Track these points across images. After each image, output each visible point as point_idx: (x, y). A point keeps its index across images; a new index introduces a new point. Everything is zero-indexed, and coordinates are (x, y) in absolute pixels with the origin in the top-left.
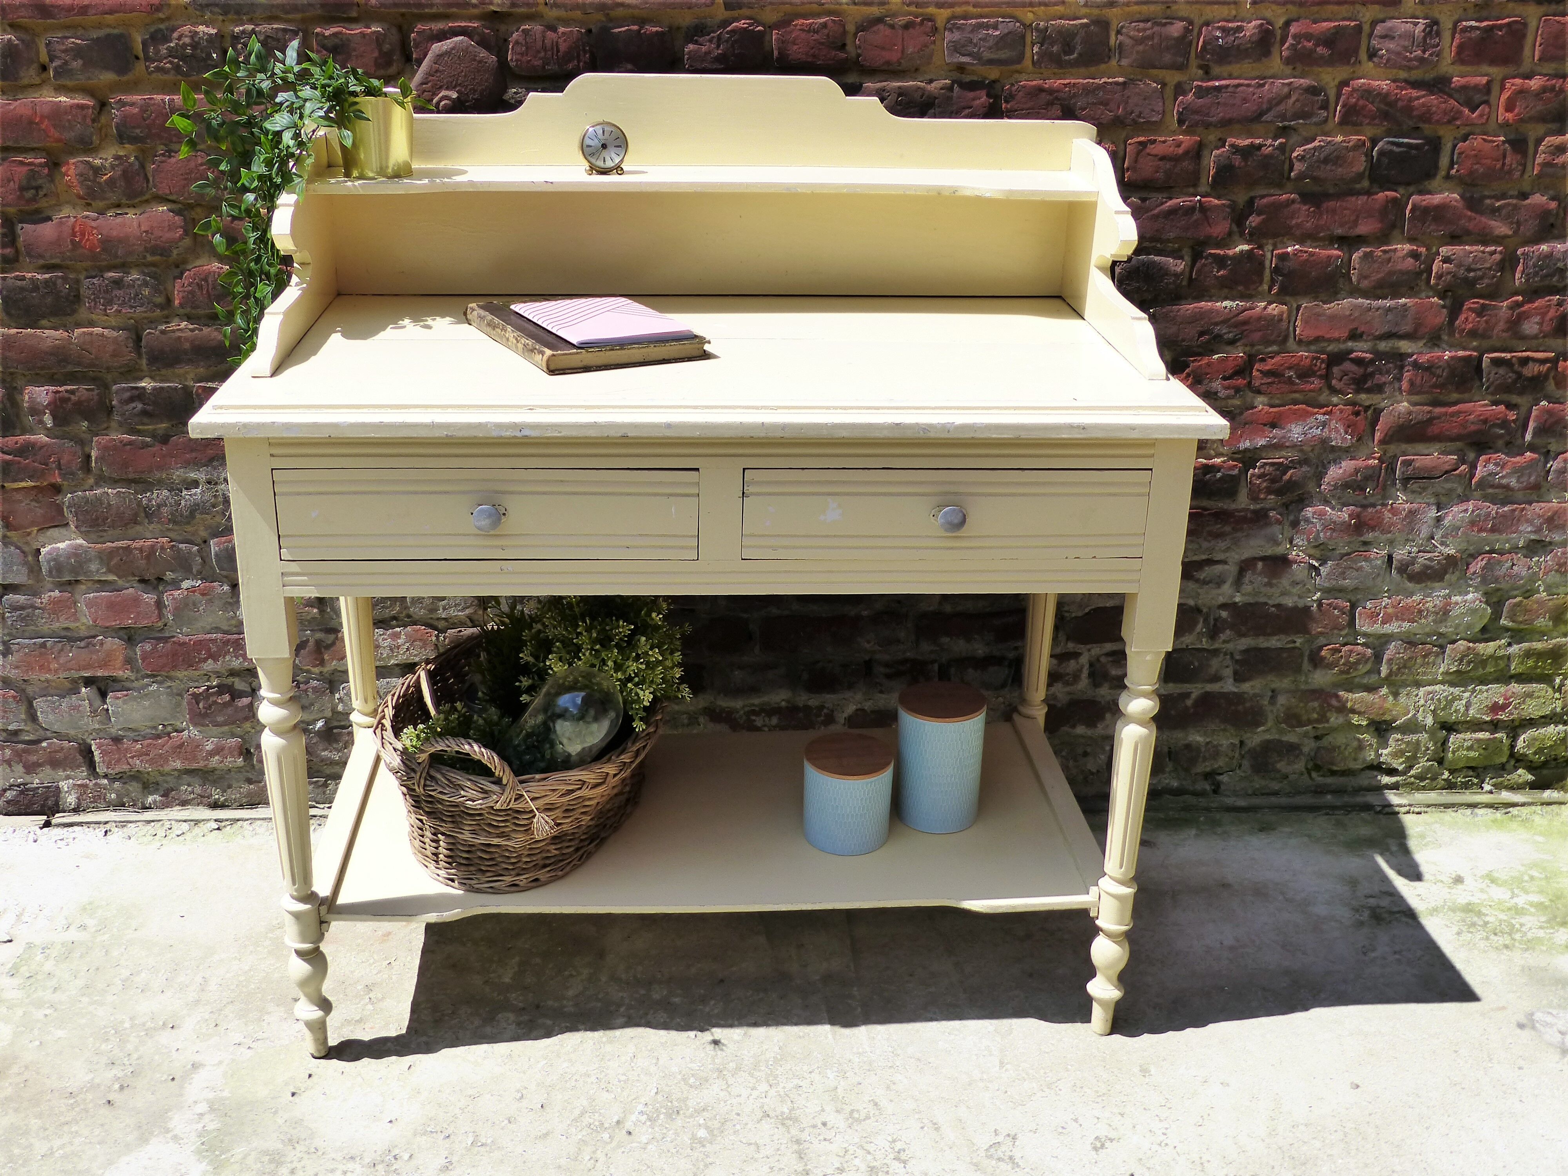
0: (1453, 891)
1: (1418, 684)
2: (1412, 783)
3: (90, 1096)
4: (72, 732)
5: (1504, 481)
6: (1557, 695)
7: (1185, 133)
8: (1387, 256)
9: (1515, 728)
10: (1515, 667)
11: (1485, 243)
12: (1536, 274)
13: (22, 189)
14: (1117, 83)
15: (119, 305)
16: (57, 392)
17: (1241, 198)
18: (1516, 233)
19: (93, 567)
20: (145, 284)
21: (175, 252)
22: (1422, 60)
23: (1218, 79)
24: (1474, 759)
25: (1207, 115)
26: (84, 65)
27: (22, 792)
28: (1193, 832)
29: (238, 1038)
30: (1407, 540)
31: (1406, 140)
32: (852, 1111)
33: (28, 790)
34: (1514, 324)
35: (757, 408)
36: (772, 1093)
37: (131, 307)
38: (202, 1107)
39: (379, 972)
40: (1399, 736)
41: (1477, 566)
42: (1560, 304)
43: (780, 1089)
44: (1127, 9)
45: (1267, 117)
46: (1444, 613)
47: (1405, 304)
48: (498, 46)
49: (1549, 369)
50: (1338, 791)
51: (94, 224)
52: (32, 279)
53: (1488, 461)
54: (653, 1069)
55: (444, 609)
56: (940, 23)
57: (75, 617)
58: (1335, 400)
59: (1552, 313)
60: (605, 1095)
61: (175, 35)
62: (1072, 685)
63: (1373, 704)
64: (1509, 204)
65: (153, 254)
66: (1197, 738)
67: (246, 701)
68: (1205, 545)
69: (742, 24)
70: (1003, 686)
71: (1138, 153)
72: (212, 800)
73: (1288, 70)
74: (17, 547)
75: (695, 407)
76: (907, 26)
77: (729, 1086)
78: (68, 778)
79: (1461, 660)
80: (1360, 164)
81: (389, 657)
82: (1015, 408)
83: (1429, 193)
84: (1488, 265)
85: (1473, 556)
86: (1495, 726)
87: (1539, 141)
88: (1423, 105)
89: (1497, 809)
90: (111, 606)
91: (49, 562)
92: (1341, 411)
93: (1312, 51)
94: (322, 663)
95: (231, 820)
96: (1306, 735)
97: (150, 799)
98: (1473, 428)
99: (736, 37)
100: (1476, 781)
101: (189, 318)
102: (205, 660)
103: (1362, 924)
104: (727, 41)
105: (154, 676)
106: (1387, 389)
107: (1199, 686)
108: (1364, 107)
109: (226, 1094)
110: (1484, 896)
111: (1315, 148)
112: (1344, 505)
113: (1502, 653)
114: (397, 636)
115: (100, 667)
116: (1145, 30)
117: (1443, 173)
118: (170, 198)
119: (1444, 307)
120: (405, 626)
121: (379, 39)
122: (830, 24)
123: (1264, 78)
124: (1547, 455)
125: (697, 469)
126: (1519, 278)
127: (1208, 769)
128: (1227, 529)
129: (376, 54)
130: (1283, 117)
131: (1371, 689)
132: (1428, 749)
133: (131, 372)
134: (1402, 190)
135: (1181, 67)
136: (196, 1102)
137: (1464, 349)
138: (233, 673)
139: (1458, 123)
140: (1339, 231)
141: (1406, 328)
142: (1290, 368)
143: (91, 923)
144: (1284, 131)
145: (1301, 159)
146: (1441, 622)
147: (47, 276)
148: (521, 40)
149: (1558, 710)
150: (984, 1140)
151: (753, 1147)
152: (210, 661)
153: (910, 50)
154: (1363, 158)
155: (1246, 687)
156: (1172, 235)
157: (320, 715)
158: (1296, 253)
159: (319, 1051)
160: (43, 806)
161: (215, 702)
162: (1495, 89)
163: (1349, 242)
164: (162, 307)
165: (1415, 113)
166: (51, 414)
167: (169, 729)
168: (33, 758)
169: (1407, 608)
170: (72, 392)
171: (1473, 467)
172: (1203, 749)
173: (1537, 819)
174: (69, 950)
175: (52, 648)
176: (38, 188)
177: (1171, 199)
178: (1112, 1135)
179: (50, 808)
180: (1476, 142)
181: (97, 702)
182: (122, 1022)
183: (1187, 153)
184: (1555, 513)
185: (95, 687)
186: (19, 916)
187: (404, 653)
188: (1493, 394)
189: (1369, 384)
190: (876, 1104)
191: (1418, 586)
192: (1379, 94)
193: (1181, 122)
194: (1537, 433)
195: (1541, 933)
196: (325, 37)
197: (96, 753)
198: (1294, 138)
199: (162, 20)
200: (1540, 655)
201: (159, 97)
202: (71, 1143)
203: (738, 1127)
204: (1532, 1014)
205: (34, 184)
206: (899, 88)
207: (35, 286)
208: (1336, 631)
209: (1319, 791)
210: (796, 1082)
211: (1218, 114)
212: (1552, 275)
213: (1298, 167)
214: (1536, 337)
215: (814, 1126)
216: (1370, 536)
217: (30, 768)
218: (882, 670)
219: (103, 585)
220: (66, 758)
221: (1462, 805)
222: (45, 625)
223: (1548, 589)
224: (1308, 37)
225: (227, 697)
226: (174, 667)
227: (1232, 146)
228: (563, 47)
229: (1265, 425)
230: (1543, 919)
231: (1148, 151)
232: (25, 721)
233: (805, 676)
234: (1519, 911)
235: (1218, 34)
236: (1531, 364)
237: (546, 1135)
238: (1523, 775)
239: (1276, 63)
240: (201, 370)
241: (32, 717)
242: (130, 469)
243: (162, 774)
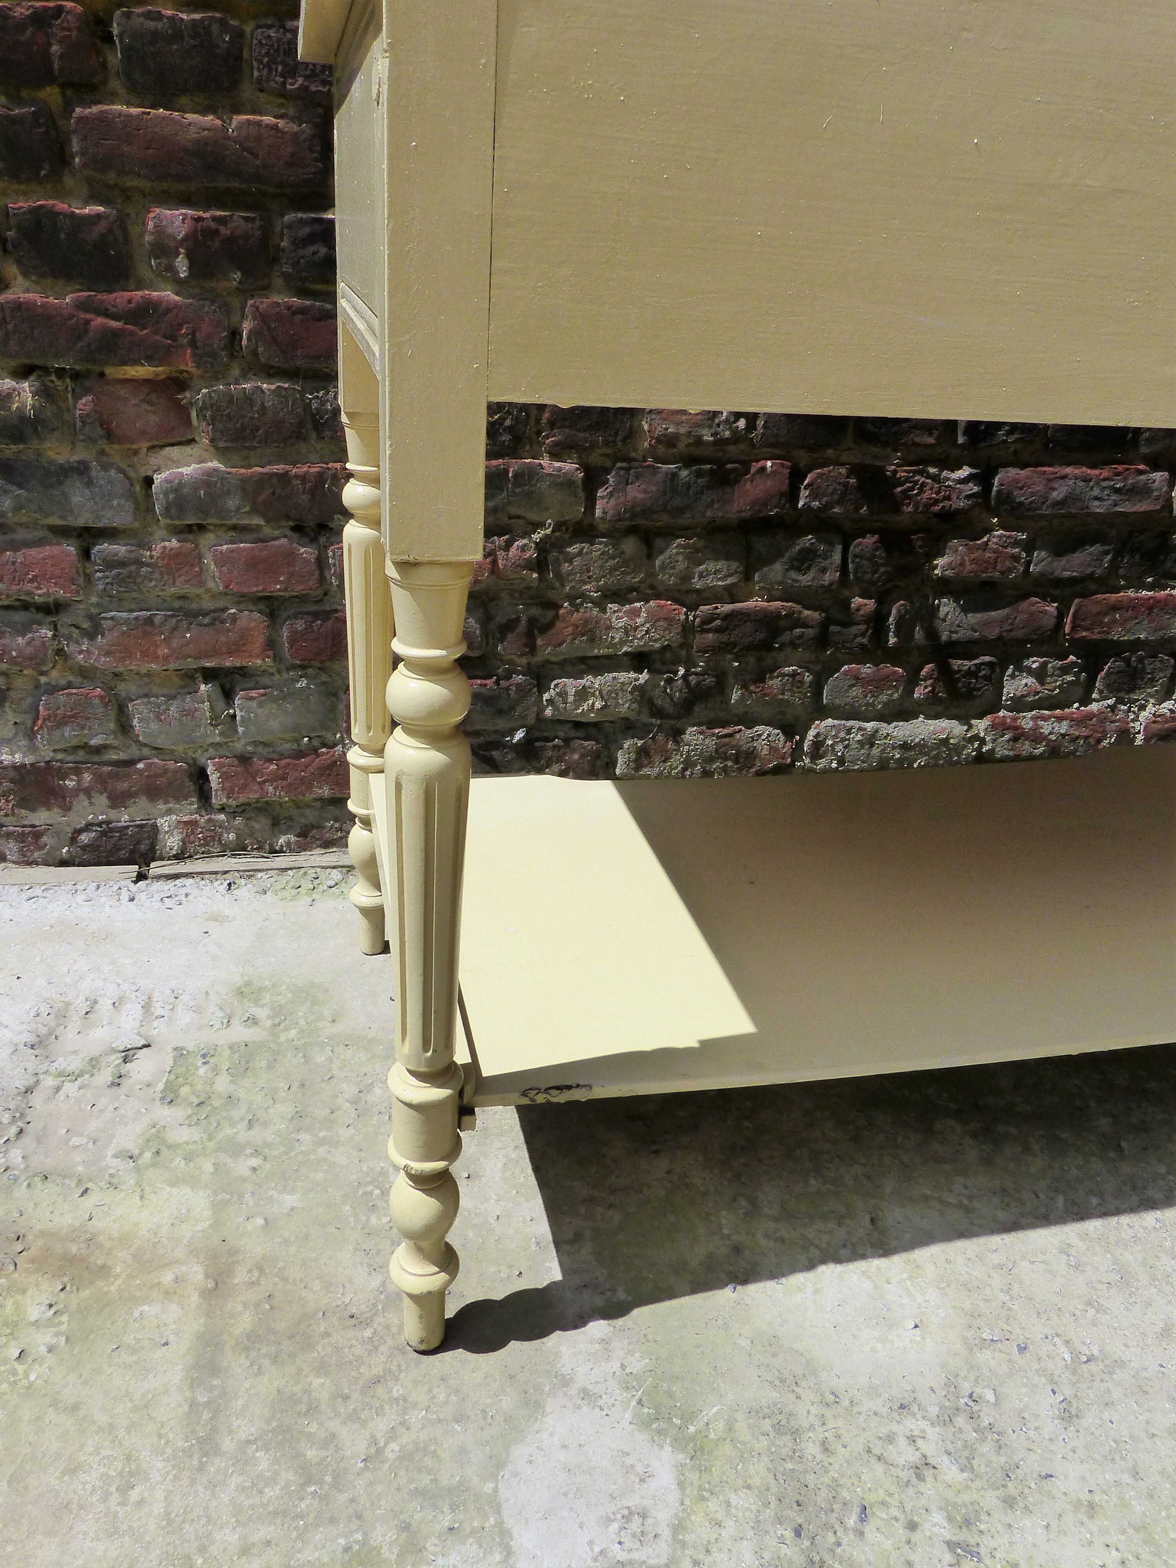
4: (180, 749)
15: (306, 77)
16: (199, 219)
19: (232, 503)
27: (104, 833)
33: (112, 830)
52: (171, 18)
55: (701, 576)
57: (199, 578)
74: (120, 470)
78: (169, 812)
81: (622, 643)
90: (253, 564)
91: (166, 494)
94: (533, 649)
97: (282, 840)
105: (303, 667)
114: (636, 613)
115: (230, 653)
120: (647, 601)
133: (311, 195)
143: (261, 1013)
147: (197, 16)
160: (132, 852)
166: (188, 256)
167: (316, 743)
168: (124, 785)
170: (223, 221)
174: (245, 1058)
175: (162, 625)
179: (142, 855)
181: (221, 704)
185: (218, 683)
186: (147, 1007)
187: (642, 637)
197: (213, 777)
207: (177, 30)
217: (118, 800)
219: (242, 532)
220: (170, 783)
222: (153, 591)
232: (115, 733)
241: (125, 727)
242: (299, 352)
243: (298, 806)
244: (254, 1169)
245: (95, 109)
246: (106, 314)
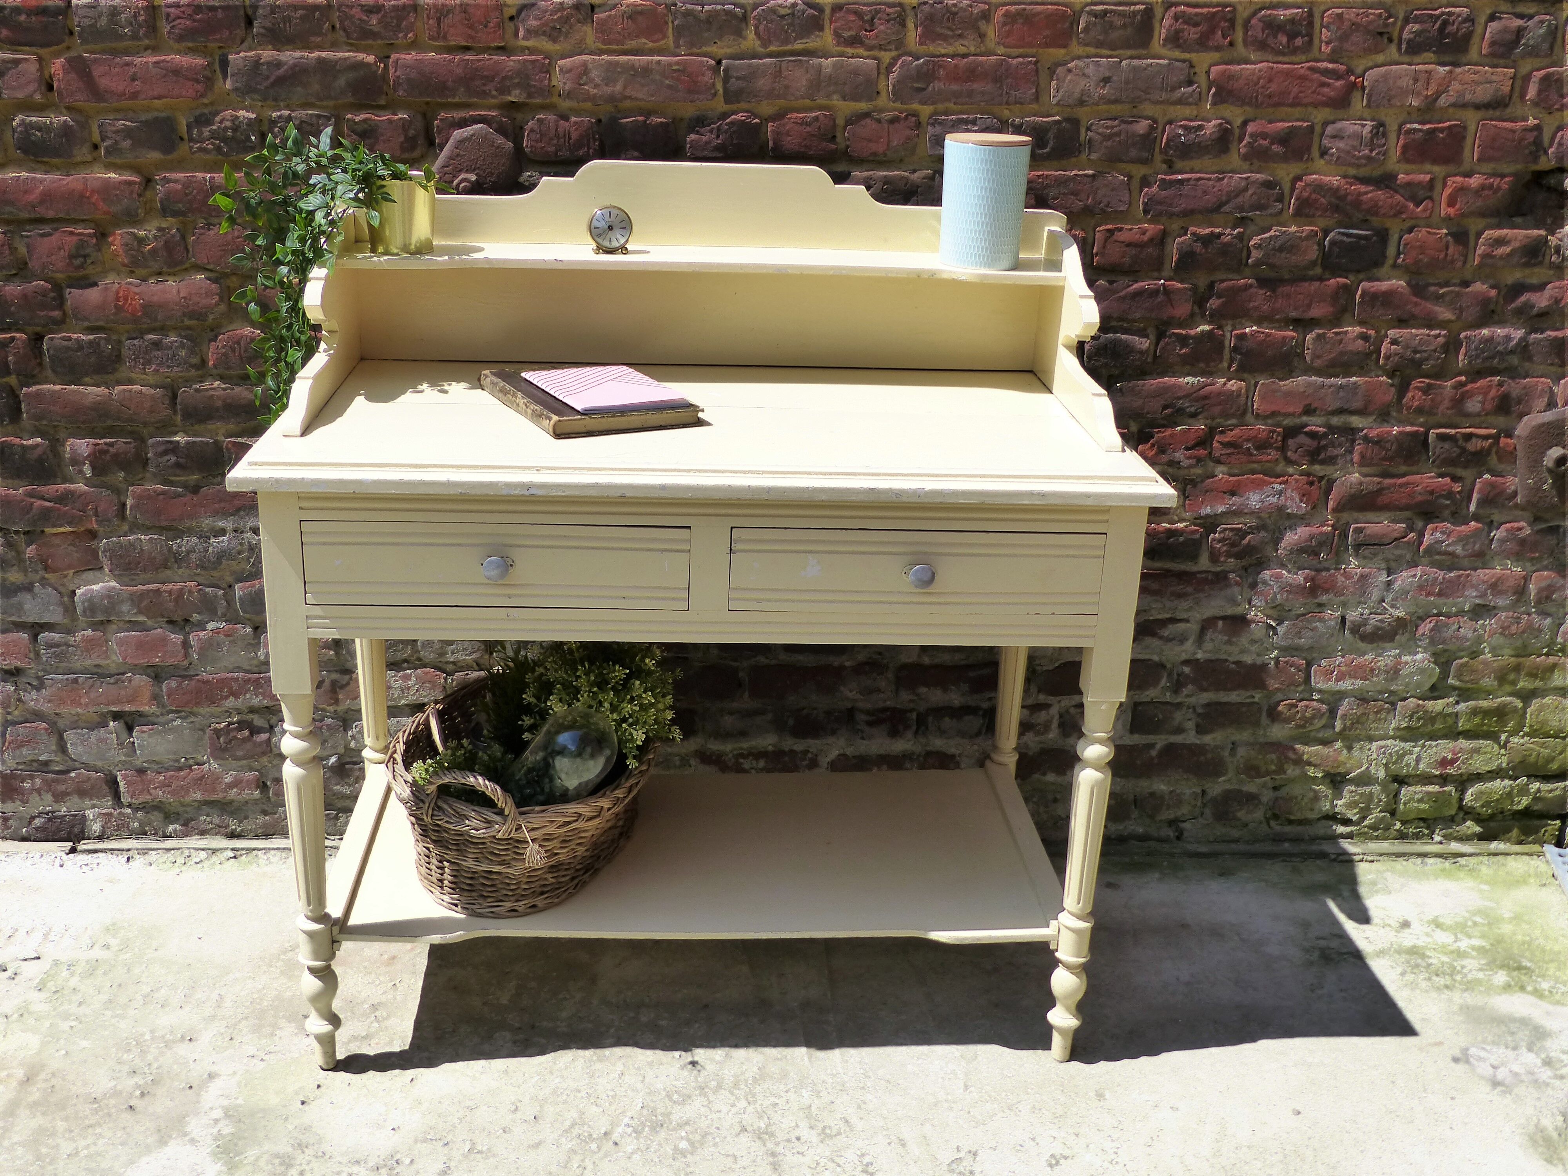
0: (1401, 935)
1: (1371, 739)
2: (1365, 833)
3: (113, 1102)
4: (99, 764)
5: (1451, 549)
6: (1503, 751)
7: (1150, 222)
8: (1339, 337)
9: (1463, 782)
10: (1462, 724)
11: (1430, 327)
12: (1477, 356)
13: (72, 257)
14: (1086, 176)
15: (158, 365)
16: (97, 444)
17: (1202, 282)
18: (1459, 318)
19: (125, 608)
20: (182, 346)
21: (211, 317)
22: (1369, 159)
23: (1180, 173)
24: (1424, 810)
25: (1171, 205)
26: (132, 145)
27: (50, 820)
28: (1157, 875)
29: (252, 1051)
30: (1360, 603)
31: (1355, 232)
32: (825, 1127)
33: (55, 817)
34: (1458, 402)
35: (744, 472)
36: (750, 1109)
37: (168, 367)
38: (218, 1113)
39: (384, 993)
40: (1353, 788)
41: (1426, 627)
42: (1500, 384)
43: (757, 1105)
44: (1096, 108)
45: (1227, 208)
46: (1394, 672)
47: (1355, 383)
48: (515, 134)
49: (1491, 446)
50: (1297, 840)
51: (136, 290)
52: (77, 340)
53: (1435, 530)
54: (639, 1086)
55: (453, 653)
56: (924, 119)
57: (106, 655)
58: (1290, 470)
59: (1493, 393)
60: (595, 1108)
61: (218, 119)
62: (1043, 734)
63: (1328, 757)
64: (1452, 292)
65: (190, 318)
66: (1160, 786)
67: (264, 736)
68: (1169, 604)
69: (740, 117)
70: (978, 734)
71: (1106, 240)
72: (229, 830)
73: (1246, 166)
74: (55, 589)
75: (688, 471)
76: (893, 121)
77: (710, 1102)
78: (94, 807)
79: (1411, 716)
80: (1313, 253)
81: (400, 698)
82: (981, 476)
83: (1378, 280)
84: (1433, 348)
85: (1422, 619)
86: (1444, 780)
87: (1479, 234)
88: (1371, 199)
89: (1446, 858)
90: (140, 645)
91: (83, 603)
92: (1297, 481)
93: (1268, 149)
94: (337, 702)
95: (247, 849)
96: (1264, 785)
97: (171, 828)
98: (1420, 498)
99: (734, 129)
100: (1426, 832)
101: (222, 378)
102: (227, 698)
103: (1312, 963)
104: (726, 132)
105: (178, 712)
106: (1340, 461)
107: (1163, 737)
108: (1316, 201)
109: (240, 1101)
110: (1429, 940)
111: (1271, 237)
112: (1300, 569)
113: (1450, 710)
114: (408, 677)
115: (128, 702)
116: (1112, 127)
117: (1390, 262)
118: (208, 267)
119: (1392, 385)
120: (416, 669)
121: (405, 125)
122: (822, 118)
123: (1223, 173)
124: (1491, 525)
125: (689, 527)
126: (1462, 360)
127: (1172, 817)
128: (1190, 589)
129: (402, 139)
130: (1241, 209)
131: (1325, 743)
132: (1380, 801)
133: (166, 427)
134: (1352, 277)
135: (1145, 162)
136: (211, 1109)
137: (1412, 425)
138: (252, 710)
139: (1404, 216)
140: (1293, 314)
141: (1357, 404)
142: (1248, 440)
143: (114, 942)
144: (1242, 221)
145: (1258, 247)
146: (1392, 680)
147: (91, 337)
148: (536, 128)
149: (1504, 765)
150: (947, 1156)
151: (731, 1159)
152: (231, 698)
153: (895, 143)
154: (1316, 247)
155: (1207, 739)
156: (1138, 315)
157: (334, 752)
158: (1253, 334)
159: (327, 1063)
160: (69, 833)
161: (235, 737)
162: (1439, 185)
163: (1303, 324)
164: (196, 367)
165: (1364, 207)
166: (91, 464)
167: (191, 762)
168: (62, 788)
169: (1360, 667)
170: (111, 445)
171: (1421, 535)
172: (1167, 797)
173: (1484, 869)
174: (93, 968)
175: (83, 683)
176: (85, 256)
177: (1136, 282)
178: (1067, 1153)
179: (76, 836)
180: (1421, 233)
181: (124, 735)
182: (143, 1035)
183: (1151, 240)
184: (1499, 579)
185: (122, 721)
186: (46, 936)
187: (414, 694)
188: (1439, 467)
189: (1322, 456)
190: (847, 1122)
191: (1370, 646)
192: (1330, 189)
193: (1146, 212)
194: (1481, 503)
195: (1481, 975)
196: (356, 123)
197: (122, 784)
198: (1252, 228)
199: (206, 105)
200: (1486, 713)
201: (200, 175)
202: (95, 1144)
203: (717, 1140)
204: (1467, 1049)
205: (82, 253)
206: (885, 176)
207: (80, 346)
208: (1292, 688)
209: (1278, 839)
210: (773, 1099)
211: (1182, 205)
212: (1493, 357)
213: (1256, 254)
214: (1478, 415)
215: (789, 1141)
216: (1324, 598)
217: (59, 797)
218: (864, 717)
219: (133, 625)
220: (93, 788)
221: (1413, 854)
222: (77, 662)
223: (1493, 650)
224: (1264, 135)
225: (246, 733)
226: (198, 704)
227: (1194, 234)
228: (574, 136)
229: (1225, 493)
230: (1483, 962)
231: (1115, 237)
232: (55, 752)
233: (791, 722)
234: (1461, 954)
235: (1180, 132)
236: (1474, 440)
237: (538, 1145)
238: (1471, 827)
239: (1234, 158)
240: (232, 427)
241: (63, 749)
242: (163, 517)
243: (183, 805)
244: (72, 1027)
245: (34, 388)
246: (43, 498)
